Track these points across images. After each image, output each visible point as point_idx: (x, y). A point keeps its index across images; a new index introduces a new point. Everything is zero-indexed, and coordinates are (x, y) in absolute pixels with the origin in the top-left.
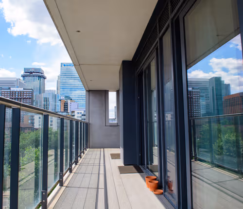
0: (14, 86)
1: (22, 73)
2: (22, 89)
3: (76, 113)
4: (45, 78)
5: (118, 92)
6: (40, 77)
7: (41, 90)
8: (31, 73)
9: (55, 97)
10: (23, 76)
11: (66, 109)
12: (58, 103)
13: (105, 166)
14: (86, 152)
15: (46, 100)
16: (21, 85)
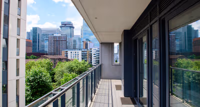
0: (55, 33)
1: (60, 25)
2: (60, 35)
3: (93, 50)
4: (73, 28)
5: (120, 44)
6: (70, 27)
7: (72, 35)
8: (65, 25)
9: (80, 39)
10: (61, 27)
11: (86, 47)
12: (82, 43)
13: (112, 96)
14: (100, 82)
15: (75, 41)
16: (60, 32)
